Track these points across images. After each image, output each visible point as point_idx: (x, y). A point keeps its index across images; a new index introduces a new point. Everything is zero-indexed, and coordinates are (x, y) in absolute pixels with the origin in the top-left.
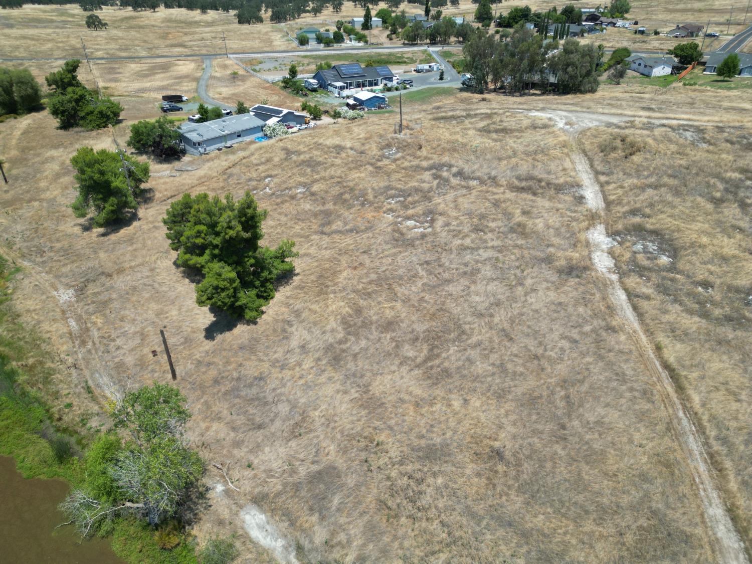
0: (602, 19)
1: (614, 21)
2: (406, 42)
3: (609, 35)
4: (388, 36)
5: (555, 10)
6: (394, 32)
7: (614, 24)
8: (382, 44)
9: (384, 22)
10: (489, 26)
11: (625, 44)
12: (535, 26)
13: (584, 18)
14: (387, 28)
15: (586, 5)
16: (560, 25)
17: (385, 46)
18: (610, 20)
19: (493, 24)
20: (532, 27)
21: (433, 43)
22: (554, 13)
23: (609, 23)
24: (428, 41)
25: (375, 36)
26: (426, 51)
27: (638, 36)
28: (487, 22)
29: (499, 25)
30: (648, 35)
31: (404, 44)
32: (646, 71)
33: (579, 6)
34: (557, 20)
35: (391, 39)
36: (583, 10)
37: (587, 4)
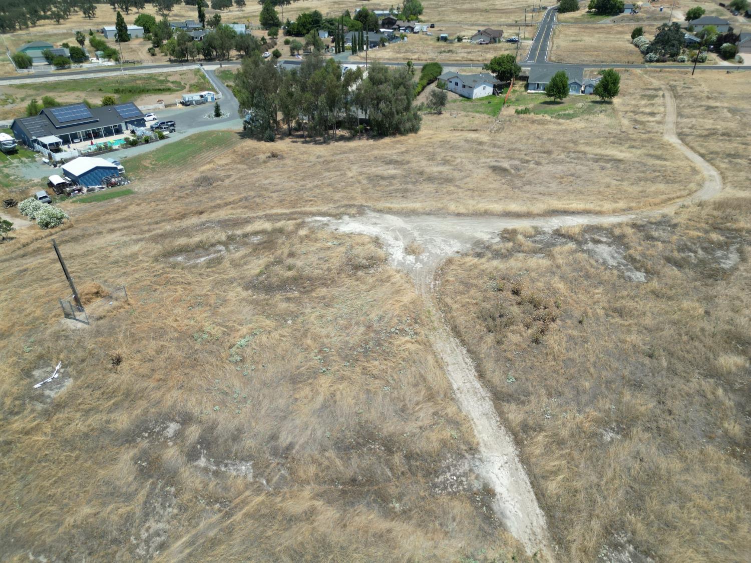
0: (398, 23)
1: (411, 24)
2: (173, 58)
3: (412, 44)
4: (149, 50)
5: (348, 14)
6: (157, 44)
7: (412, 29)
8: (140, 62)
9: (147, 30)
10: (276, 34)
11: (432, 55)
12: (330, 35)
13: (380, 22)
14: (149, 39)
15: (377, 6)
16: (357, 33)
17: (145, 64)
18: (407, 24)
19: (281, 32)
20: (326, 35)
21: (209, 59)
22: (347, 19)
23: (407, 28)
24: (202, 57)
25: (133, 51)
26: (199, 70)
27: (442, 43)
28: (273, 29)
29: (288, 33)
30: (452, 42)
31: (170, 61)
32: (465, 92)
33: (372, 7)
34: (353, 28)
35: (153, 55)
36: (377, 12)
37: (379, 4)
